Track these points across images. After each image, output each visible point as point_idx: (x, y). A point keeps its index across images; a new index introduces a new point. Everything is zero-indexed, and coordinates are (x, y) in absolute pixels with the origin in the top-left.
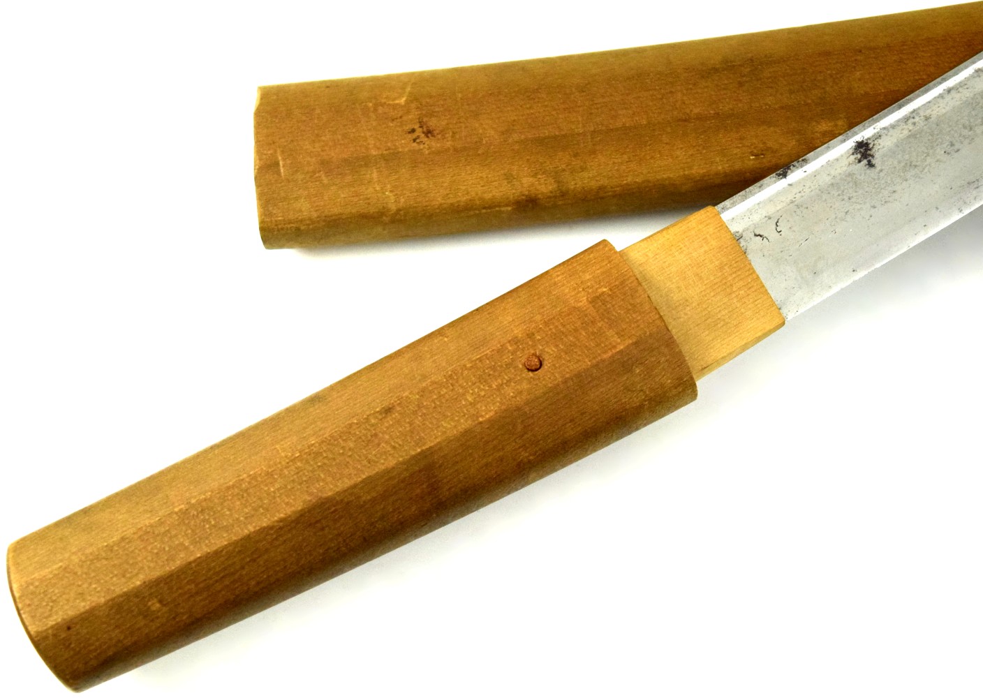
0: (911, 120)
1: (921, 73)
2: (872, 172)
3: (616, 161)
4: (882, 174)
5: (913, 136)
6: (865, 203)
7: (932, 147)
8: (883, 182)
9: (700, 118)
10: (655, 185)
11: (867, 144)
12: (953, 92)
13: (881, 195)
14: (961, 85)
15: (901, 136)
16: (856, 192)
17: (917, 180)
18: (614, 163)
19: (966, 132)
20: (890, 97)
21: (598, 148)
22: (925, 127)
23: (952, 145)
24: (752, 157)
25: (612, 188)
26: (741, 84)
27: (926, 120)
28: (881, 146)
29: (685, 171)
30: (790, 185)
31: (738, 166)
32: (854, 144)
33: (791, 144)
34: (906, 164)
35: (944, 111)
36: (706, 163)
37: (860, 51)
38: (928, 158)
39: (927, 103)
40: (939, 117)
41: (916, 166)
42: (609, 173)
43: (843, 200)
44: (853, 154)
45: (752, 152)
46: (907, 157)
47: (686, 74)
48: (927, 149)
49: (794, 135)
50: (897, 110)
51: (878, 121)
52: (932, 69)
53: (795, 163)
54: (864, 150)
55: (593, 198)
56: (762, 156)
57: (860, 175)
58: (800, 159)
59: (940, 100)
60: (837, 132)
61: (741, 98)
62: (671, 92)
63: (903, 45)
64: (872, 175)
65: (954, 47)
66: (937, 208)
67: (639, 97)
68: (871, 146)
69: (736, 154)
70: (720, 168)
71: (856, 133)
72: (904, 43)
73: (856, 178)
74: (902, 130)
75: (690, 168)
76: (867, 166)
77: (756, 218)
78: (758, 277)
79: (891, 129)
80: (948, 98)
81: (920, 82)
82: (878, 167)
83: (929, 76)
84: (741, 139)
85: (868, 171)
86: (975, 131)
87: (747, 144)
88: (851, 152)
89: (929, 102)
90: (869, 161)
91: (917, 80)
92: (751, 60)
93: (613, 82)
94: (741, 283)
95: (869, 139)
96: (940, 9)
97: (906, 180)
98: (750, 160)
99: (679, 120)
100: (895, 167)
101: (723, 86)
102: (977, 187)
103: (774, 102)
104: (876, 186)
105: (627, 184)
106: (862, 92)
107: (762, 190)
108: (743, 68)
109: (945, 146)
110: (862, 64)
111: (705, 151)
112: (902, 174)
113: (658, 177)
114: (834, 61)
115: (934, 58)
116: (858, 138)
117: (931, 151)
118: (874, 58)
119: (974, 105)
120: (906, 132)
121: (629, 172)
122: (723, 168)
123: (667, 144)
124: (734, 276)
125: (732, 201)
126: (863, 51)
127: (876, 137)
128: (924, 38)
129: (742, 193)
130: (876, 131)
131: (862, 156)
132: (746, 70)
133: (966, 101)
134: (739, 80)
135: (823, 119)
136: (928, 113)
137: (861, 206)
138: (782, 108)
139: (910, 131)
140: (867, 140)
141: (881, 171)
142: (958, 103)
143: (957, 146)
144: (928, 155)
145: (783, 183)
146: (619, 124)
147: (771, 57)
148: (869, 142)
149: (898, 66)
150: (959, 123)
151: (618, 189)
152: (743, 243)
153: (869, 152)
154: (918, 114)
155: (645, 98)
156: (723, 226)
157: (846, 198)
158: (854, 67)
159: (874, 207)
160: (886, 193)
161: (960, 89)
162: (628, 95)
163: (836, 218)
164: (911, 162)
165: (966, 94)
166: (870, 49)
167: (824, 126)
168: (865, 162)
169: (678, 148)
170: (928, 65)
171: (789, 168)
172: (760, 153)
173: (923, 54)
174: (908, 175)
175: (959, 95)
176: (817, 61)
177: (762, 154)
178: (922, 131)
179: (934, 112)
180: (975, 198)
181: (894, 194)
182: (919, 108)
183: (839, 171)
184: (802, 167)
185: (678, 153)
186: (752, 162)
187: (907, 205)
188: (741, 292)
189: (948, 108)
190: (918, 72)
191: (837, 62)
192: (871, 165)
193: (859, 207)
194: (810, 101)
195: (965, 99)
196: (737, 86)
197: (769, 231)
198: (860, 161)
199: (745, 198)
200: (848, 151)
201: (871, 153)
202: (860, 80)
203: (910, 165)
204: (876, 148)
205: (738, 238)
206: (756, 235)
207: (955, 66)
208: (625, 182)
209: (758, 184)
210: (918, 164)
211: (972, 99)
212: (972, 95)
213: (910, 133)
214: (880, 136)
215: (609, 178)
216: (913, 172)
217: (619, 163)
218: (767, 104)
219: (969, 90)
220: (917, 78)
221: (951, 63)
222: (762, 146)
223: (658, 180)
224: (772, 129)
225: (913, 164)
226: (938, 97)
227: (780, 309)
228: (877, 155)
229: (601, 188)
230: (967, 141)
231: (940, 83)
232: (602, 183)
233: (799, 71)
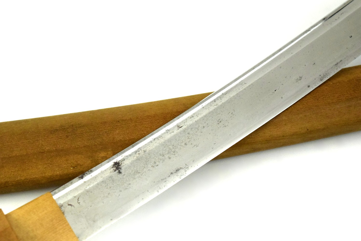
0: (138, 152)
1: (144, 131)
2: (120, 176)
3: (12, 170)
4: (124, 177)
5: (138, 159)
6: (117, 189)
7: (146, 164)
8: (125, 180)
9: (49, 152)
10: (30, 181)
11: (119, 163)
12: (156, 140)
13: (124, 186)
14: (160, 137)
15: (133, 159)
16: (113, 185)
17: (140, 178)
18: (12, 171)
19: (161, 157)
20: (131, 141)
21: (4, 165)
22: (144, 156)
23: (155, 163)
24: (71, 168)
25: (11, 182)
26: (67, 137)
27: (144, 152)
28: (124, 164)
29: (43, 174)
30: (85, 182)
31: (66, 172)
32: (113, 164)
33: (89, 162)
34: (135, 172)
35: (152, 148)
36: (52, 171)
37: (119, 122)
38: (144, 169)
39: (145, 145)
40: (150, 151)
41: (139, 173)
42: (9, 176)
43: (107, 188)
44: (112, 168)
45: (72, 166)
46: (135, 169)
47: (44, 132)
48: (144, 165)
49: (90, 158)
50: (132, 148)
51: (123, 153)
52: (149, 129)
53: (87, 172)
54: (117, 165)
55: (3, 186)
56: (76, 168)
57: (115, 177)
58: (89, 170)
59: (151, 144)
60: (108, 157)
61: (67, 143)
62: (37, 140)
63: (137, 119)
64: (120, 177)
65: (158, 119)
66: (148, 191)
67: (23, 142)
68: (120, 164)
69: (65, 167)
70: (58, 173)
71: (114, 159)
72: (137, 118)
73: (113, 178)
74: (134, 157)
75: (45, 173)
76: (118, 173)
77: (70, 197)
78: (68, 225)
79: (129, 156)
80: (154, 142)
81: (143, 135)
82: (123, 173)
83: (147, 132)
84: (66, 160)
85: (119, 175)
86: (165, 157)
87: (69, 162)
88: (112, 167)
89: (146, 144)
90: (119, 171)
91: (142, 134)
92: (72, 126)
93: (13, 136)
94: (61, 227)
95: (120, 161)
96: (155, 102)
97: (135, 179)
98: (71, 169)
99: (40, 153)
100: (130, 173)
101: (59, 137)
102: (166, 181)
103: (81, 144)
104: (122, 182)
105: (18, 180)
106: (119, 139)
107: (72, 184)
108: (68, 129)
109: (152, 163)
110: (119, 127)
111: (51, 166)
112: (133, 176)
113: (32, 177)
114: (108, 126)
115: (150, 124)
116: (115, 160)
117: (146, 166)
118: (125, 124)
119: (165, 145)
120: (135, 158)
121: (18, 175)
122: (59, 173)
123: (35, 163)
124: (58, 224)
125: (58, 190)
126: (120, 122)
127: (122, 160)
128: (146, 115)
129: (64, 186)
130: (122, 157)
131: (116, 168)
132: (70, 130)
133: (162, 143)
134: (67, 134)
135: (102, 151)
136: (145, 149)
137: (115, 191)
138: (84, 147)
139: (137, 157)
140: (118, 161)
141: (124, 175)
142: (158, 144)
143: (157, 163)
144: (145, 168)
145: (81, 181)
146: (14, 154)
147: (81, 124)
148: (120, 162)
149: (134, 128)
150: (158, 153)
151: (13, 182)
152: (63, 208)
153: (119, 167)
154: (141, 149)
155: (25, 143)
156: (54, 201)
157: (108, 187)
158: (116, 128)
159: (121, 191)
160: (126, 185)
161: (159, 139)
162: (19, 141)
163: (104, 196)
164: (137, 171)
165: (162, 140)
166: (123, 120)
167: (103, 154)
168: (117, 171)
169: (39, 165)
170: (147, 127)
171: (84, 175)
172: (75, 166)
173: (145, 122)
174: (136, 176)
175: (158, 141)
176: (100, 126)
177: (76, 167)
178: (142, 157)
179: (148, 149)
180: (165, 186)
181: (130, 185)
182: (141, 147)
183: (107, 175)
184: (90, 174)
185: (40, 166)
186: (72, 170)
187: (135, 190)
188: (61, 231)
189: (153, 147)
190: (143, 130)
191: (109, 126)
192: (120, 172)
193: (114, 191)
194: (96, 144)
195: (161, 143)
196: (66, 137)
197: (75, 203)
198: (115, 171)
199: (65, 188)
200: (110, 166)
201: (120, 167)
202: (118, 134)
203: (137, 172)
204: (123, 165)
205: (61, 206)
206: (69, 205)
207: (158, 128)
208: (17, 180)
209: (70, 182)
210: (140, 171)
211: (164, 142)
212: (164, 141)
213: (137, 158)
214: (124, 159)
215: (9, 178)
216: (138, 175)
217: (13, 171)
218: (78, 145)
219: (163, 139)
220: (142, 133)
221: (157, 126)
222: (76, 163)
223: (31, 179)
224: (80, 155)
225: (138, 171)
226: (150, 142)
227: (78, 238)
228: (123, 168)
229: (6, 182)
230: (162, 161)
231: (151, 136)
232: (6, 180)
233: (92, 131)
